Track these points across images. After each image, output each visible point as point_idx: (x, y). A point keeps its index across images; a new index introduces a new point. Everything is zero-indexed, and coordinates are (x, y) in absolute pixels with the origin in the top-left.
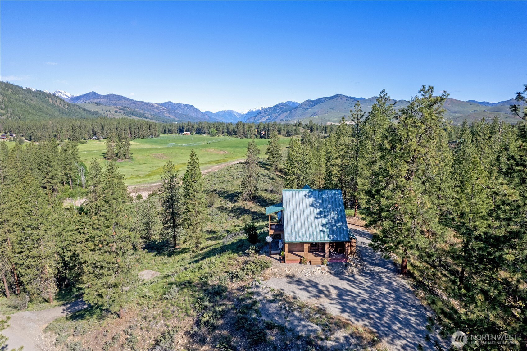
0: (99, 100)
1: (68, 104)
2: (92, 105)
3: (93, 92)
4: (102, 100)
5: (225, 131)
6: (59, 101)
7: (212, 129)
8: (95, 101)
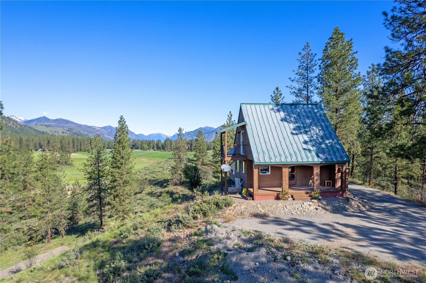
0: (49, 123)
1: (20, 124)
2: (43, 127)
3: (44, 117)
4: (52, 123)
5: (155, 147)
6: (12, 122)
7: (144, 145)
8: (46, 124)
